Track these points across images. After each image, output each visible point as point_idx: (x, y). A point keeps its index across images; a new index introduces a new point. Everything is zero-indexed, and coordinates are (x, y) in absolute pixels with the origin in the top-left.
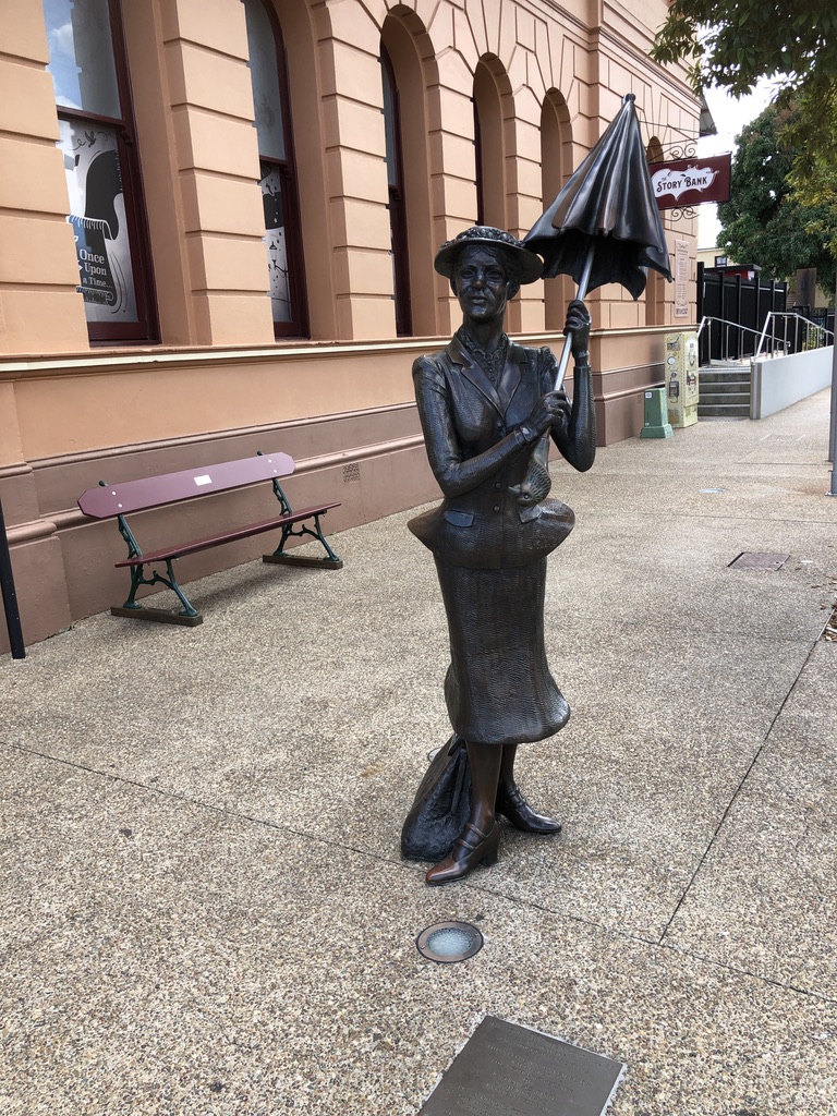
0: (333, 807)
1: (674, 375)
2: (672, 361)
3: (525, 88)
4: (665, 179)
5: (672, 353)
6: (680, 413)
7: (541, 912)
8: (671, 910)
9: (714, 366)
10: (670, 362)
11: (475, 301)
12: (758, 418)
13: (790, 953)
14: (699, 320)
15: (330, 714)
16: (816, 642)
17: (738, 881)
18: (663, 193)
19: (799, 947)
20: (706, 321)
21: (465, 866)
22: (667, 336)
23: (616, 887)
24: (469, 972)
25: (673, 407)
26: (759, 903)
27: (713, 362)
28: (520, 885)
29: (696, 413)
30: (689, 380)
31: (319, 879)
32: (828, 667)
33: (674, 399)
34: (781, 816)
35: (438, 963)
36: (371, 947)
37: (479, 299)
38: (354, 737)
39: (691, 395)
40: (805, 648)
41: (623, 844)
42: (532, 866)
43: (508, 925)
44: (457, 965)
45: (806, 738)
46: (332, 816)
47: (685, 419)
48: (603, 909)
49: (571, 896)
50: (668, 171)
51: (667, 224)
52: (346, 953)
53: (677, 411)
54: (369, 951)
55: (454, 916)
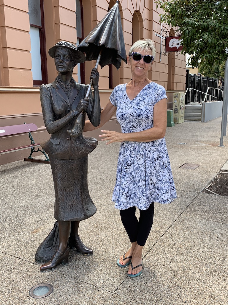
0: (18, 244)
1: (176, 106)
2: (176, 101)
3: (127, 9)
4: (174, 42)
5: (176, 99)
6: (178, 119)
7: (77, 281)
8: (122, 281)
9: (191, 104)
10: (175, 102)
11: (60, 66)
12: (204, 122)
13: (157, 296)
14: (186, 89)
15: (28, 212)
16: (200, 193)
17: (148, 271)
18: (174, 46)
19: (161, 294)
20: (189, 89)
21: (54, 265)
22: (174, 93)
23: (106, 273)
24: (44, 302)
25: (175, 117)
26: (153, 279)
27: (191, 103)
28: (73, 271)
29: (183, 119)
30: (181, 108)
31: (3, 268)
32: (201, 201)
33: (176, 114)
34: (170, 250)
35: (34, 298)
36: (13, 292)
37: (61, 66)
38: (34, 220)
39: (181, 113)
40: (195, 194)
41: (113, 258)
42: (79, 265)
43: (63, 285)
44: (41, 299)
45: (186, 224)
46: (16, 247)
47: (179, 121)
48: (99, 280)
49: (89, 276)
50: (175, 39)
51: (176, 57)
52: (3, 294)
53: (177, 118)
54: (11, 294)
55: (46, 282)
